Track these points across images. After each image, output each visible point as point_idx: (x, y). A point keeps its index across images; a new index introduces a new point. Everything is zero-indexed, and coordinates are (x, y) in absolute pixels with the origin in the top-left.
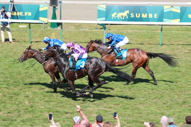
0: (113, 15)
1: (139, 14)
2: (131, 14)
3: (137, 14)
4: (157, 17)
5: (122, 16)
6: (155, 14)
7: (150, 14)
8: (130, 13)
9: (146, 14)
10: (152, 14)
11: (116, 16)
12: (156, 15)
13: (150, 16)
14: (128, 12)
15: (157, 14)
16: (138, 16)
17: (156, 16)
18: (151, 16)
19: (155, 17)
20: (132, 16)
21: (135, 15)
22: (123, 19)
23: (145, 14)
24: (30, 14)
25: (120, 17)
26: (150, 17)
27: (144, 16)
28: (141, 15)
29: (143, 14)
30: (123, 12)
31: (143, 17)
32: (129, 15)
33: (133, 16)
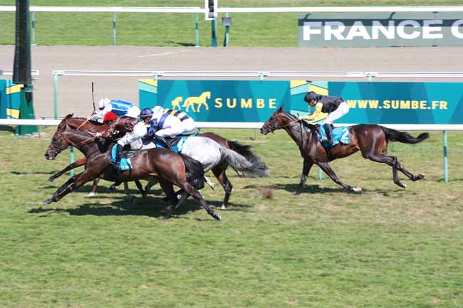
0: (175, 103)
1: (235, 100)
2: (217, 101)
3: (228, 100)
4: (275, 107)
5: (196, 105)
6: (271, 100)
7: (258, 100)
8: (213, 97)
9: (250, 100)
10: (263, 101)
11: (181, 104)
12: (273, 102)
13: (260, 103)
14: (207, 94)
15: (275, 100)
16: (231, 104)
17: (273, 105)
18: (261, 105)
19: (271, 107)
20: (218, 105)
21: (224, 102)
22: (198, 111)
23: (246, 101)
25: (190, 107)
26: (258, 107)
27: (246, 104)
28: (239, 103)
29: (243, 101)
30: (198, 95)
31: (242, 107)
32: (210, 102)
33: (221, 105)
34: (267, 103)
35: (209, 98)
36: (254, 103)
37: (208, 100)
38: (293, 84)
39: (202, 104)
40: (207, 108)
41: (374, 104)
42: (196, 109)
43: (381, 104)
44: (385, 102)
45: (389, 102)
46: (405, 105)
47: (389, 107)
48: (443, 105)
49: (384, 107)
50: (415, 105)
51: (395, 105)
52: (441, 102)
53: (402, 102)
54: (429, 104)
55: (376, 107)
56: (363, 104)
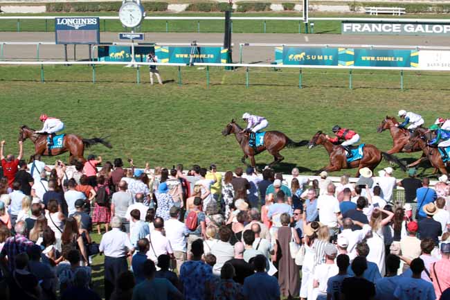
0: (290, 57)
8: (306, 55)
13: (326, 57)
14: (304, 54)
21: (311, 57)
24: (212, 56)
25: (297, 59)
27: (320, 58)
28: (317, 58)
30: (300, 54)
32: (305, 57)
33: (309, 58)
36: (323, 58)
38: (340, 50)
39: (302, 58)
40: (304, 59)
41: (373, 59)
42: (299, 60)
43: (376, 58)
45: (379, 58)
46: (386, 59)
47: (379, 60)
48: (401, 59)
49: (377, 60)
50: (390, 59)
51: (382, 59)
54: (395, 59)
56: (368, 59)
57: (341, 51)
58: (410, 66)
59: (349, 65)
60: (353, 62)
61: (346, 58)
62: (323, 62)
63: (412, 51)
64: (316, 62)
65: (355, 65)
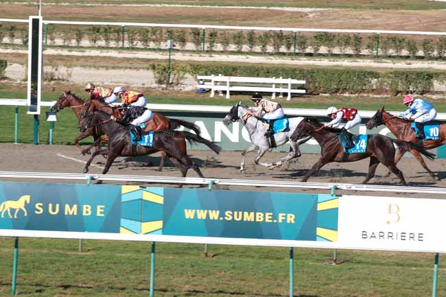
34: (94, 210)
35: (28, 202)
36: (80, 210)
37: (26, 205)
38: (125, 189)
39: (20, 209)
40: (26, 215)
41: (214, 215)
42: (13, 216)
43: (222, 215)
44: (227, 213)
45: (231, 213)
46: (249, 217)
47: (231, 218)
48: (291, 218)
49: (226, 218)
50: (260, 217)
51: (238, 216)
52: (289, 215)
53: (246, 214)
54: (275, 217)
55: (216, 218)
56: (202, 215)
57: (129, 192)
58: (313, 237)
59: (150, 232)
60: (159, 224)
61: (143, 211)
62: (78, 223)
63: (321, 197)
64: (61, 223)
65: (165, 231)
